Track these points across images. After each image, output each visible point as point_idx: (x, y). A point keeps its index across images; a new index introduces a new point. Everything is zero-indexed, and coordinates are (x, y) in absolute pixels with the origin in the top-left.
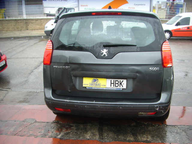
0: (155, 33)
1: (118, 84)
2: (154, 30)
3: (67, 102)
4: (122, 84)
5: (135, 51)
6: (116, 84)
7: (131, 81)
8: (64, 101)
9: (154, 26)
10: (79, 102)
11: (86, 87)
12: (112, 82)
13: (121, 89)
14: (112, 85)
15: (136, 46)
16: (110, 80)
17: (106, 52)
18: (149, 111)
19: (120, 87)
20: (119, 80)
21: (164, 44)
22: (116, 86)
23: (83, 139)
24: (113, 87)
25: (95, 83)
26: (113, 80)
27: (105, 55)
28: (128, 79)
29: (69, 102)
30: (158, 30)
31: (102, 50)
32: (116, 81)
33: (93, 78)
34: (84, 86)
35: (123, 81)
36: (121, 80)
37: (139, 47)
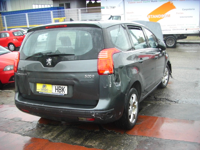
0: (93, 41)
1: (61, 90)
2: (93, 39)
3: (25, 104)
4: (64, 90)
5: (73, 59)
6: (59, 89)
7: (71, 87)
8: (23, 103)
9: (94, 35)
10: (33, 104)
11: (38, 92)
12: (57, 88)
13: (64, 95)
14: (57, 90)
15: (74, 55)
16: (55, 86)
17: (50, 62)
18: (86, 116)
19: (62, 92)
20: (62, 86)
21: (101, 52)
22: (59, 92)
23: (40, 138)
24: (57, 93)
25: (44, 88)
26: (57, 86)
27: (49, 64)
28: (69, 86)
29: (27, 104)
30: (97, 38)
31: (47, 60)
32: (59, 87)
33: (43, 84)
34: (37, 91)
35: (64, 87)
36: (63, 87)
37: (77, 56)
